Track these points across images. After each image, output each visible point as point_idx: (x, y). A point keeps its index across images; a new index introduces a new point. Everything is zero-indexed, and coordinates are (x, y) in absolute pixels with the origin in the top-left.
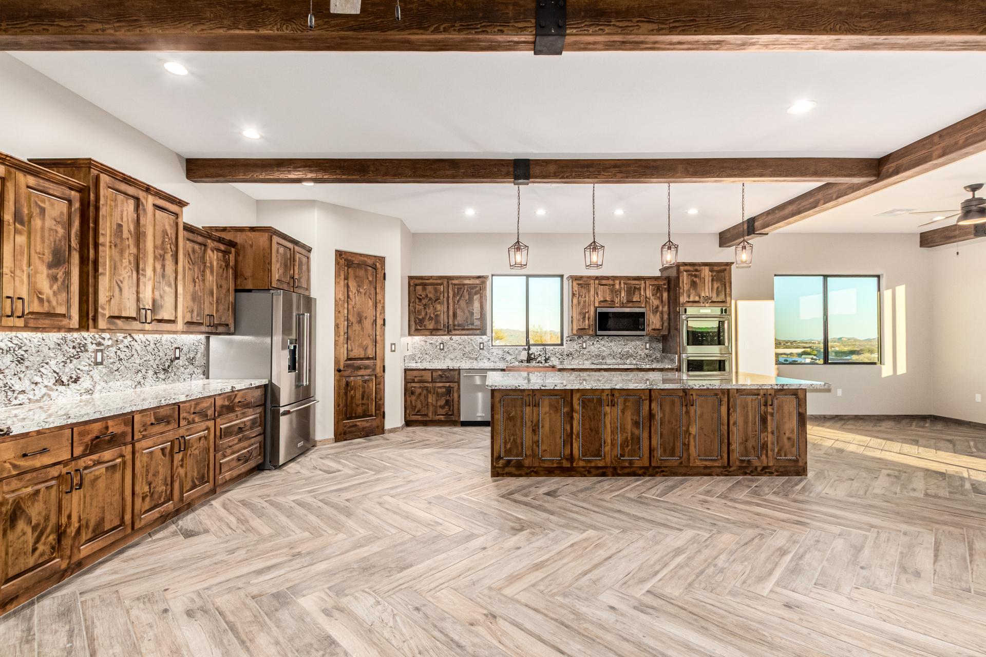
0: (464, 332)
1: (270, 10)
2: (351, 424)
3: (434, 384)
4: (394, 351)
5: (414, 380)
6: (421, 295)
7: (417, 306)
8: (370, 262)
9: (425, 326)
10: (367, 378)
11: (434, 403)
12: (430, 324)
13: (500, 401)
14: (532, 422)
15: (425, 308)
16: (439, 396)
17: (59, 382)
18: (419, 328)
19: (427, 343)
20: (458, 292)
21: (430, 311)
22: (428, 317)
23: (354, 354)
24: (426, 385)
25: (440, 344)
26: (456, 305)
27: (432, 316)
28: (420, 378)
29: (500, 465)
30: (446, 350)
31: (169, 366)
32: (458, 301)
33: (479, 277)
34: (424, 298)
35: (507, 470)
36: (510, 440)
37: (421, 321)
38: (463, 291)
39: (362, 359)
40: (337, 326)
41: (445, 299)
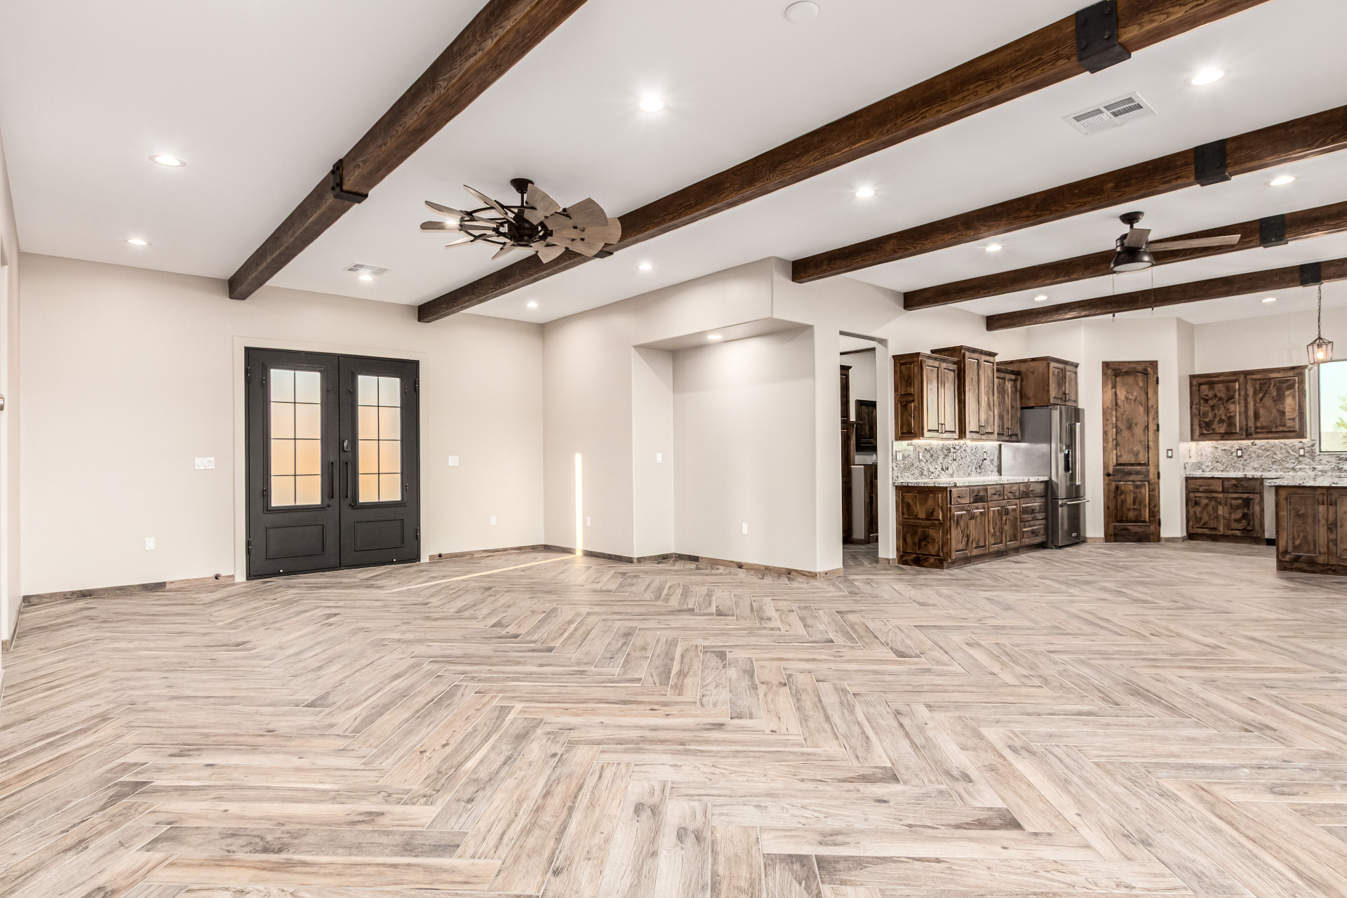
0: (1270, 435)
1: (1077, 265)
2: (1121, 527)
3: (1226, 495)
4: (1171, 457)
5: (1198, 489)
6: (1207, 396)
7: (1202, 408)
8: (1139, 368)
9: (1213, 429)
10: (1138, 483)
11: (1227, 515)
12: (1220, 427)
13: (1286, 499)
14: (1327, 520)
15: (1213, 410)
16: (1233, 508)
18: (1205, 432)
19: (1218, 450)
20: (1261, 389)
21: (1221, 412)
22: (1217, 419)
23: (1124, 459)
24: (1214, 495)
25: (1238, 450)
26: (1258, 405)
27: (1223, 417)
28: (1207, 488)
29: (1287, 559)
30: (1246, 457)
31: (982, 464)
32: (1261, 399)
33: (1293, 368)
34: (1211, 399)
35: (1296, 565)
36: (1299, 536)
37: (1208, 425)
38: (1269, 387)
39: (1132, 465)
40: (1105, 433)
41: (1242, 398)
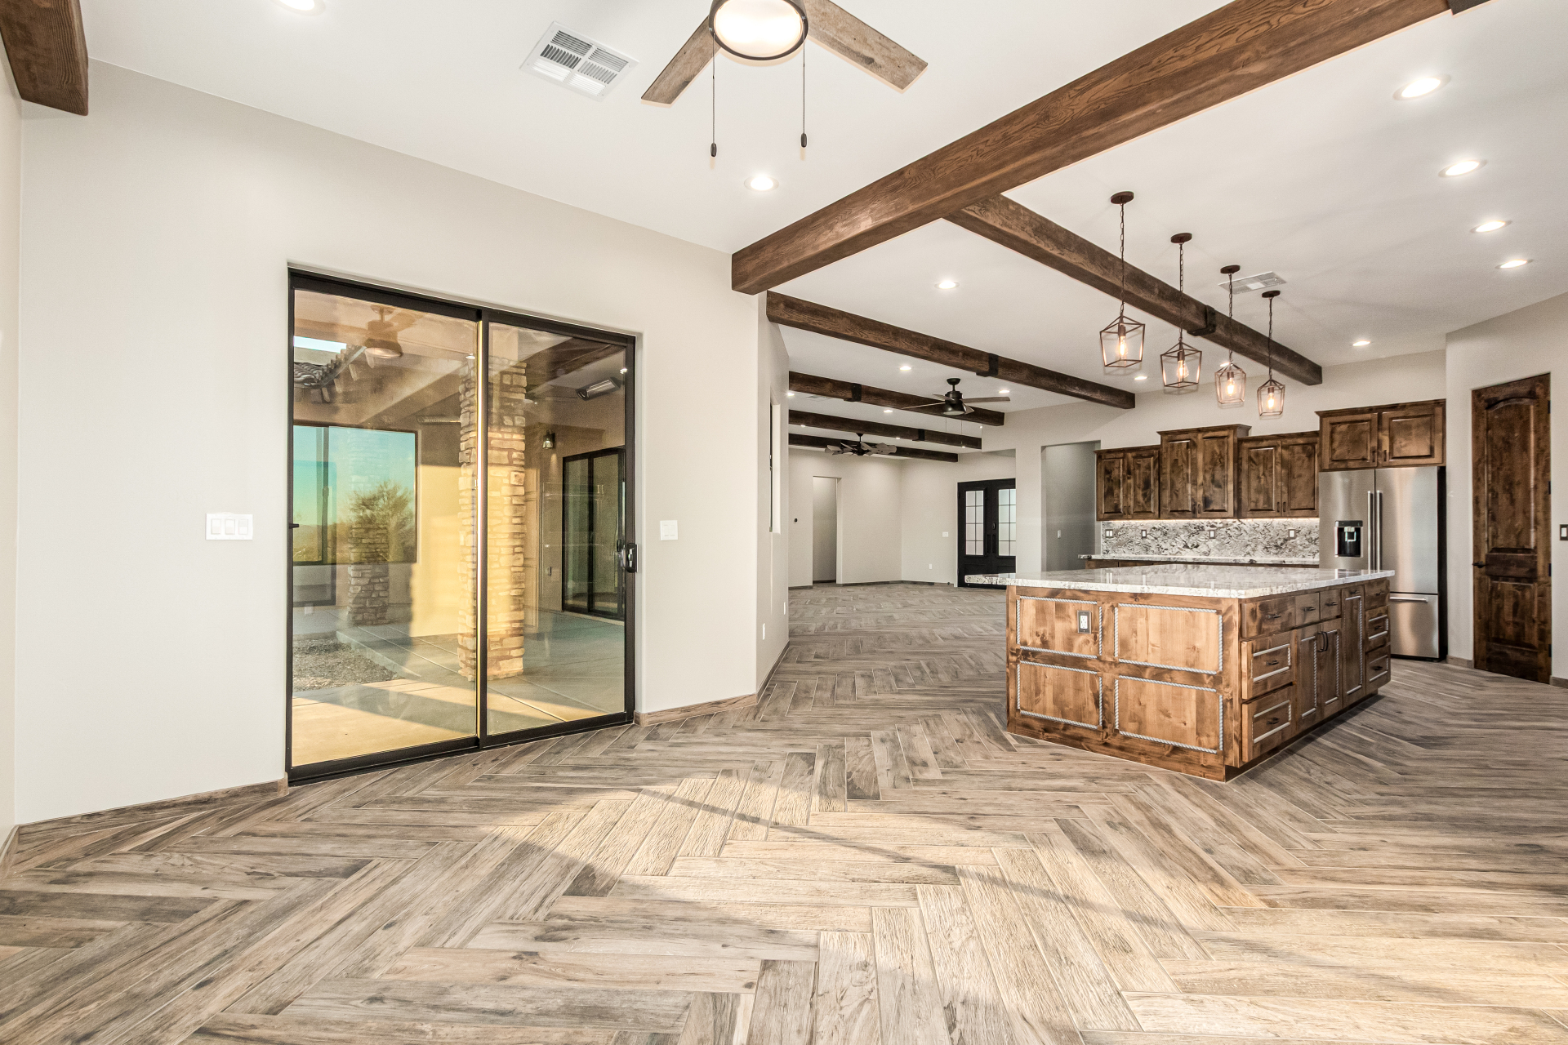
2: (1497, 650)
17: (1186, 546)
23: (1501, 542)
31: (1282, 544)
39: (1515, 551)
40: (1476, 501)
